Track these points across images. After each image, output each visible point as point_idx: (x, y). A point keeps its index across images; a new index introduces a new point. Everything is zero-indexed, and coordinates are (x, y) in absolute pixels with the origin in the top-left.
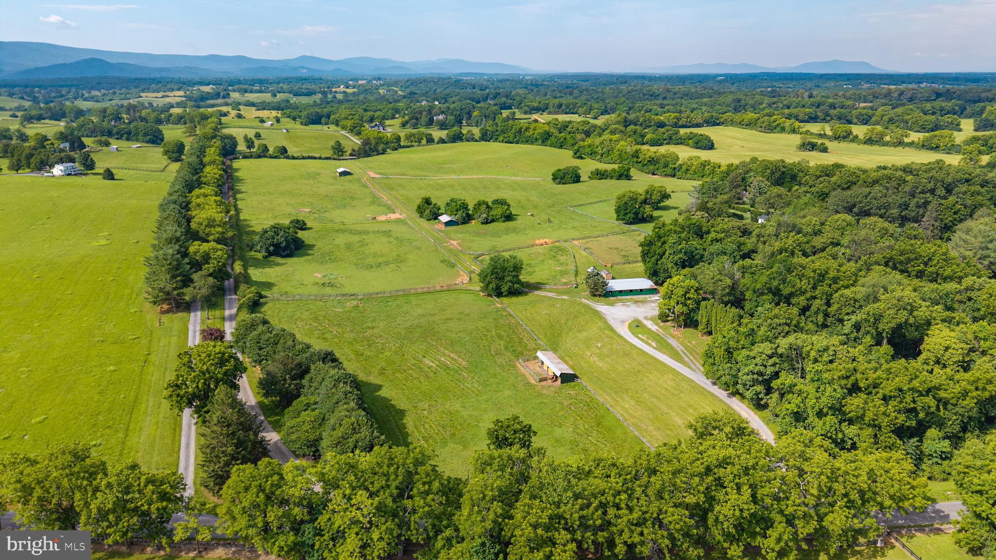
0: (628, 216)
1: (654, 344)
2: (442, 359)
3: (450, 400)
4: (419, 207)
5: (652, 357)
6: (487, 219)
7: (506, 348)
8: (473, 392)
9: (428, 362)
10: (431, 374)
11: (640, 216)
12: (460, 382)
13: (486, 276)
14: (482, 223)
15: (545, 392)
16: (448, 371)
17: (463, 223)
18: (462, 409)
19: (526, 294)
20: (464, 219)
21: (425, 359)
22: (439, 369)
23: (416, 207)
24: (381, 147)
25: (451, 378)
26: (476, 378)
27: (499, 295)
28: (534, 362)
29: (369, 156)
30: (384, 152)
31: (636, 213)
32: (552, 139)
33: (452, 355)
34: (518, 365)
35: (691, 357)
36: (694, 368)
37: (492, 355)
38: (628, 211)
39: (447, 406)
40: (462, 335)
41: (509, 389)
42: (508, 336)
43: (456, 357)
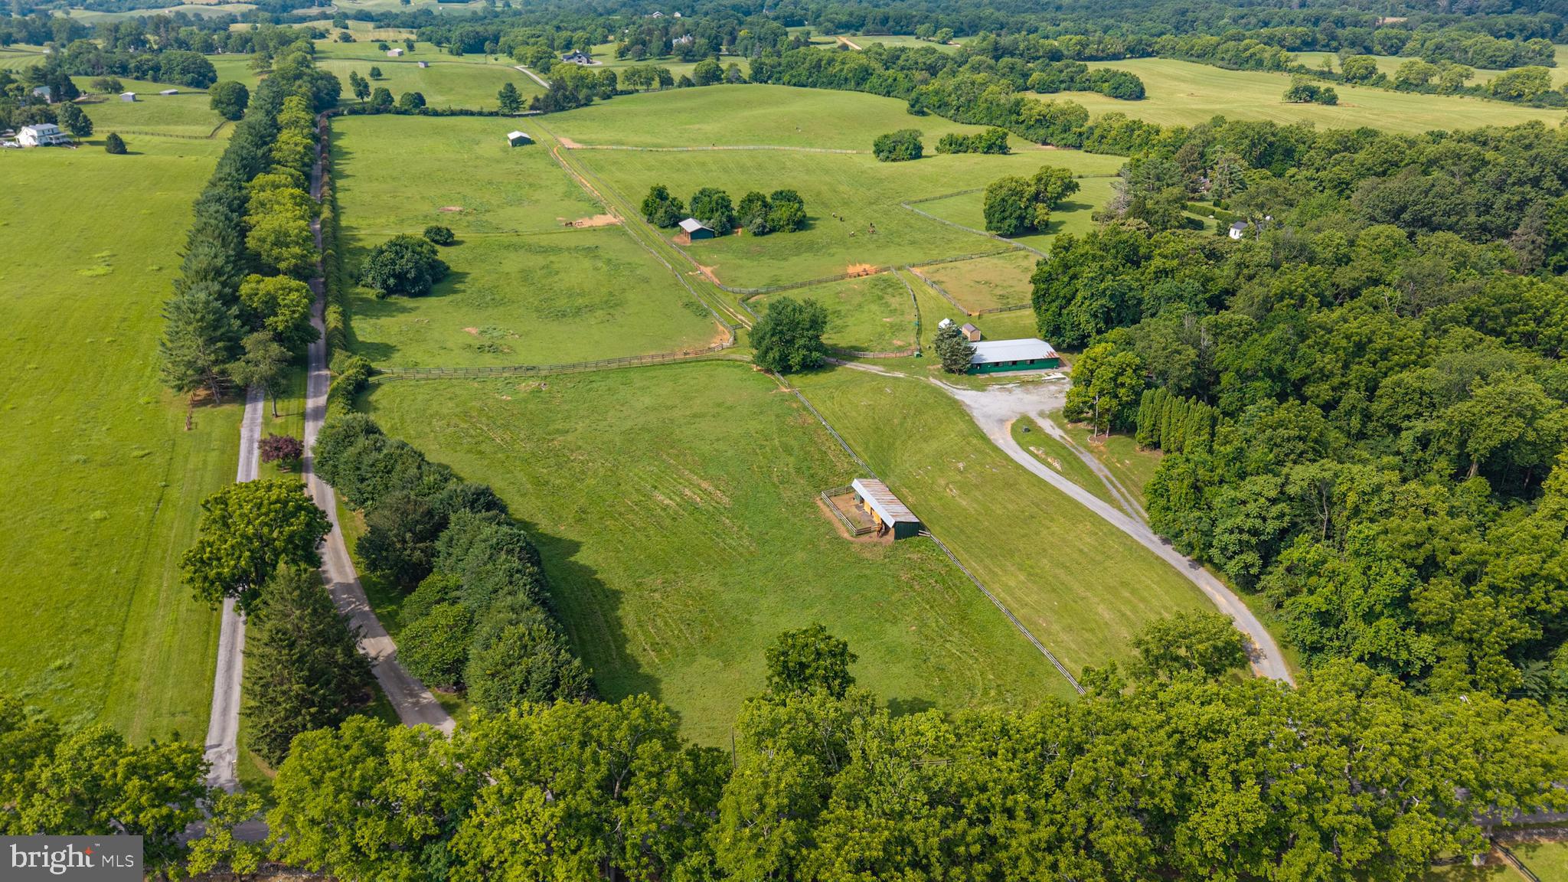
0: (1008, 222)
1: (1057, 465)
2: (687, 492)
3: (700, 571)
4: (646, 204)
5: (1055, 491)
6: (764, 227)
7: (798, 470)
8: (741, 554)
9: (661, 497)
10: (668, 522)
11: (1027, 223)
12: (718, 536)
13: (763, 338)
14: (755, 234)
15: (867, 555)
16: (697, 515)
17: (722, 234)
18: (722, 589)
19: (831, 367)
20: (723, 226)
21: (656, 493)
22: (681, 512)
24: (582, 94)
25: (701, 528)
26: (746, 528)
27: (786, 370)
28: (847, 497)
29: (563, 109)
30: (588, 102)
31: (1021, 218)
32: (873, 80)
33: (704, 485)
34: (820, 503)
35: (1123, 490)
36: (1130, 510)
37: (774, 484)
38: (1007, 214)
39: (695, 584)
40: (721, 446)
41: (803, 549)
42: (802, 448)
43: (711, 489)
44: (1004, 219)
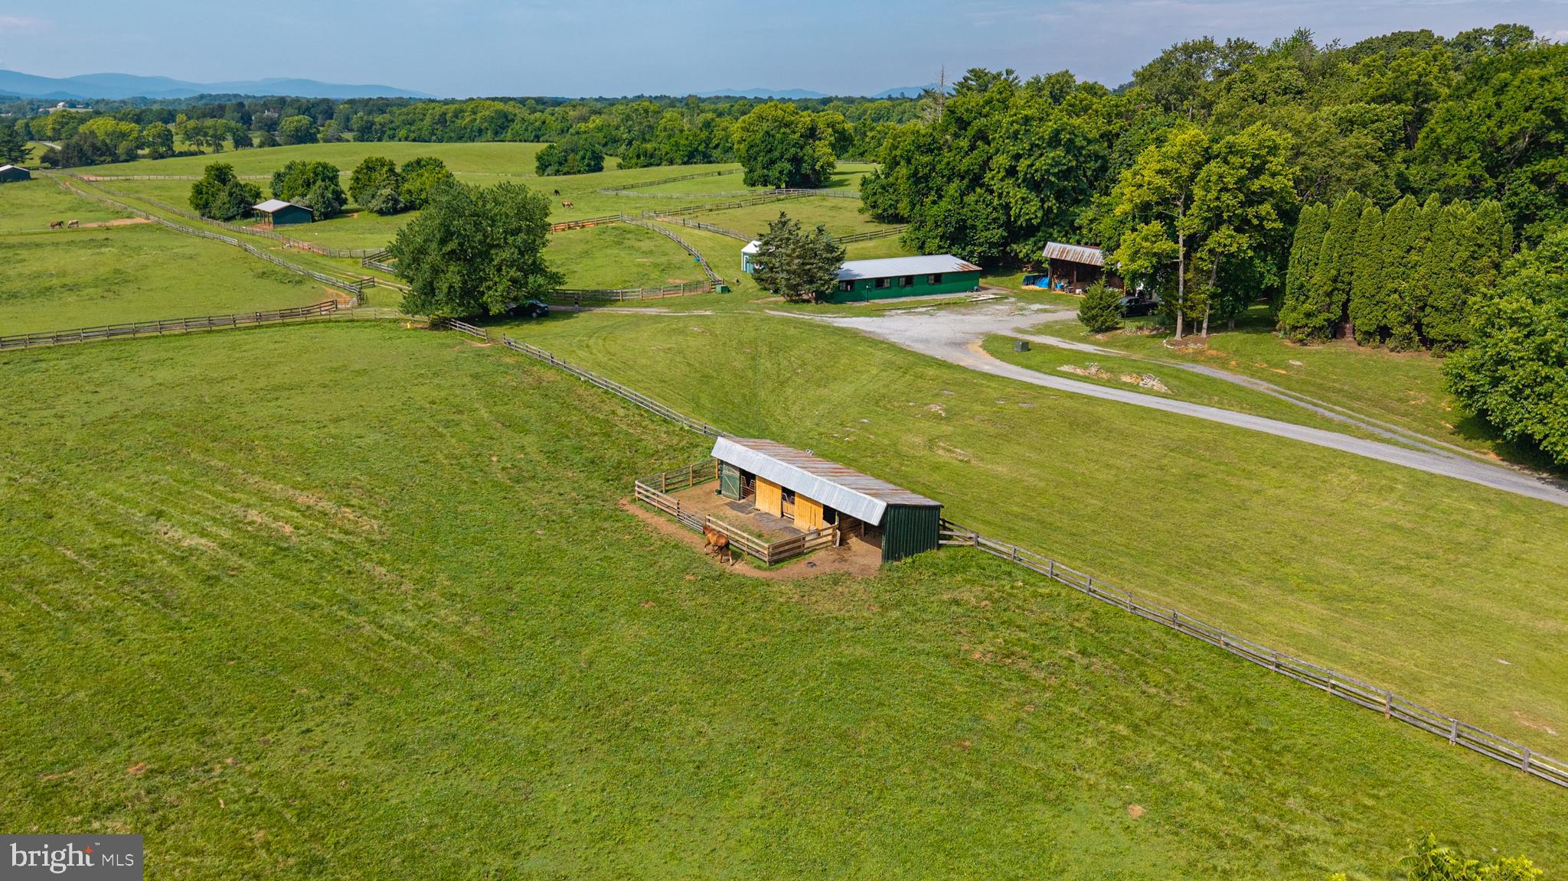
2: (253, 515)
3: (299, 715)
4: (198, 190)
6: (396, 201)
7: (553, 456)
8: (438, 651)
9: (179, 533)
10: (190, 588)
11: (805, 168)
12: (354, 608)
14: (381, 212)
15: (828, 607)
16: (283, 564)
17: (327, 216)
18: (384, 768)
19: (567, 315)
20: (327, 204)
21: (161, 525)
22: (234, 560)
23: (188, 193)
24: (122, 149)
25: (300, 594)
26: (443, 579)
27: (482, 318)
28: (697, 491)
29: (92, 163)
30: (131, 157)
31: (796, 161)
32: (516, 126)
33: (303, 499)
34: (633, 509)
36: (1427, 448)
37: (496, 484)
38: (776, 154)
39: (278, 761)
40: (347, 427)
41: (632, 614)
42: (548, 418)
43: (327, 505)
44: (773, 162)
